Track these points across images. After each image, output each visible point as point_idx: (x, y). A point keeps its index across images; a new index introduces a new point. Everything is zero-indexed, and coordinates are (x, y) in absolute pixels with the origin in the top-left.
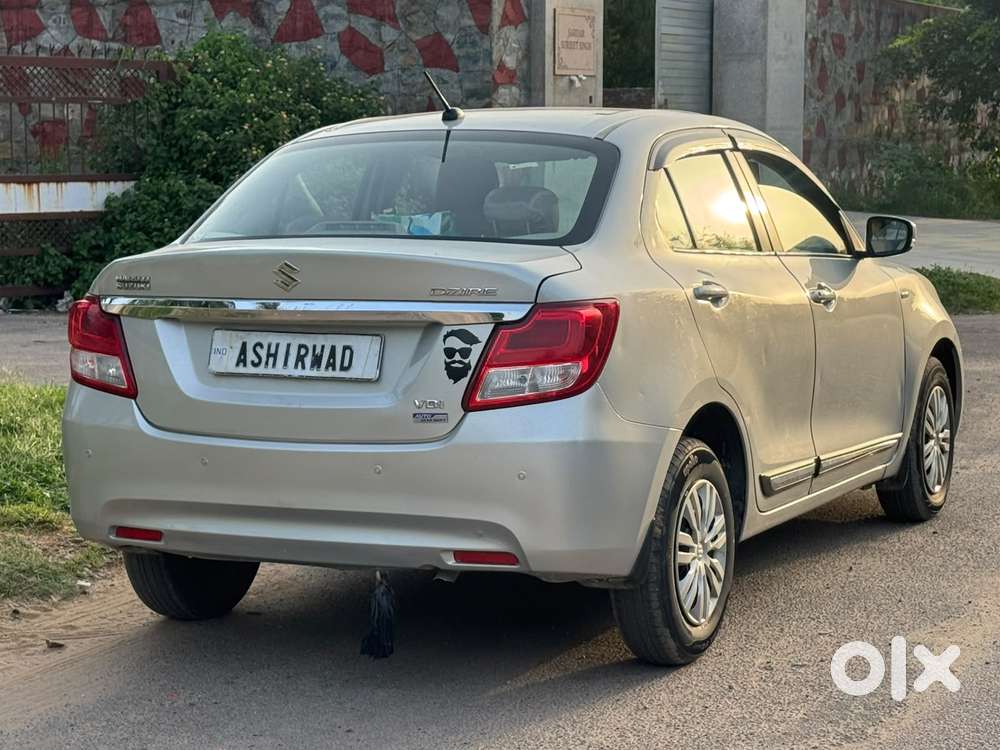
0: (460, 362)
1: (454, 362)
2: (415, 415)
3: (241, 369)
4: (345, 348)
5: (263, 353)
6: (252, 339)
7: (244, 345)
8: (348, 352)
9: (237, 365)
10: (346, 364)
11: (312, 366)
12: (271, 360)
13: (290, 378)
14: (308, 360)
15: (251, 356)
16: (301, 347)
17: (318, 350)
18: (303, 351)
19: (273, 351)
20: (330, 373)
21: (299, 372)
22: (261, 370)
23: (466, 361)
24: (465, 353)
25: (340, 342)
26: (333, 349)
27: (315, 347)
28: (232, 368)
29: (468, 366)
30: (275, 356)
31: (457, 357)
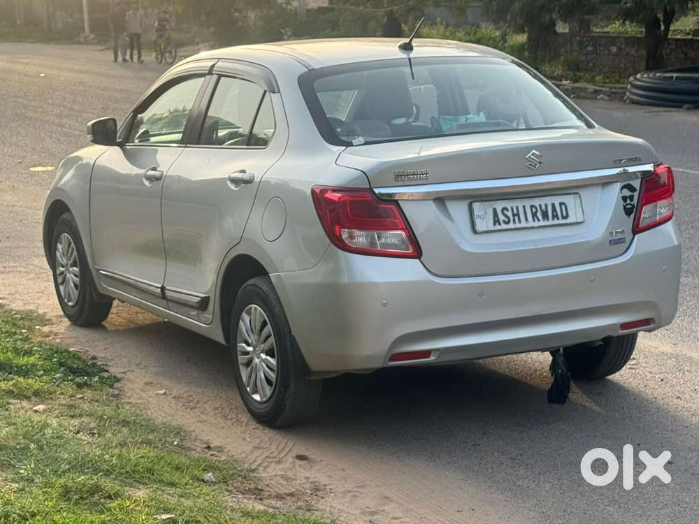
0: (630, 204)
1: (627, 205)
2: (610, 241)
3: (498, 227)
4: (561, 204)
5: (509, 214)
6: (499, 206)
7: (495, 210)
8: (563, 207)
9: (495, 224)
10: (564, 214)
11: (544, 219)
12: (516, 218)
13: (533, 228)
14: (539, 214)
15: (502, 218)
16: (532, 207)
17: (543, 207)
18: (534, 210)
19: (515, 212)
20: (556, 222)
21: (536, 224)
22: (511, 225)
23: (632, 203)
24: (631, 198)
25: (557, 200)
26: (553, 205)
27: (540, 206)
28: (491, 227)
29: (633, 206)
30: (518, 214)
31: (628, 201)
